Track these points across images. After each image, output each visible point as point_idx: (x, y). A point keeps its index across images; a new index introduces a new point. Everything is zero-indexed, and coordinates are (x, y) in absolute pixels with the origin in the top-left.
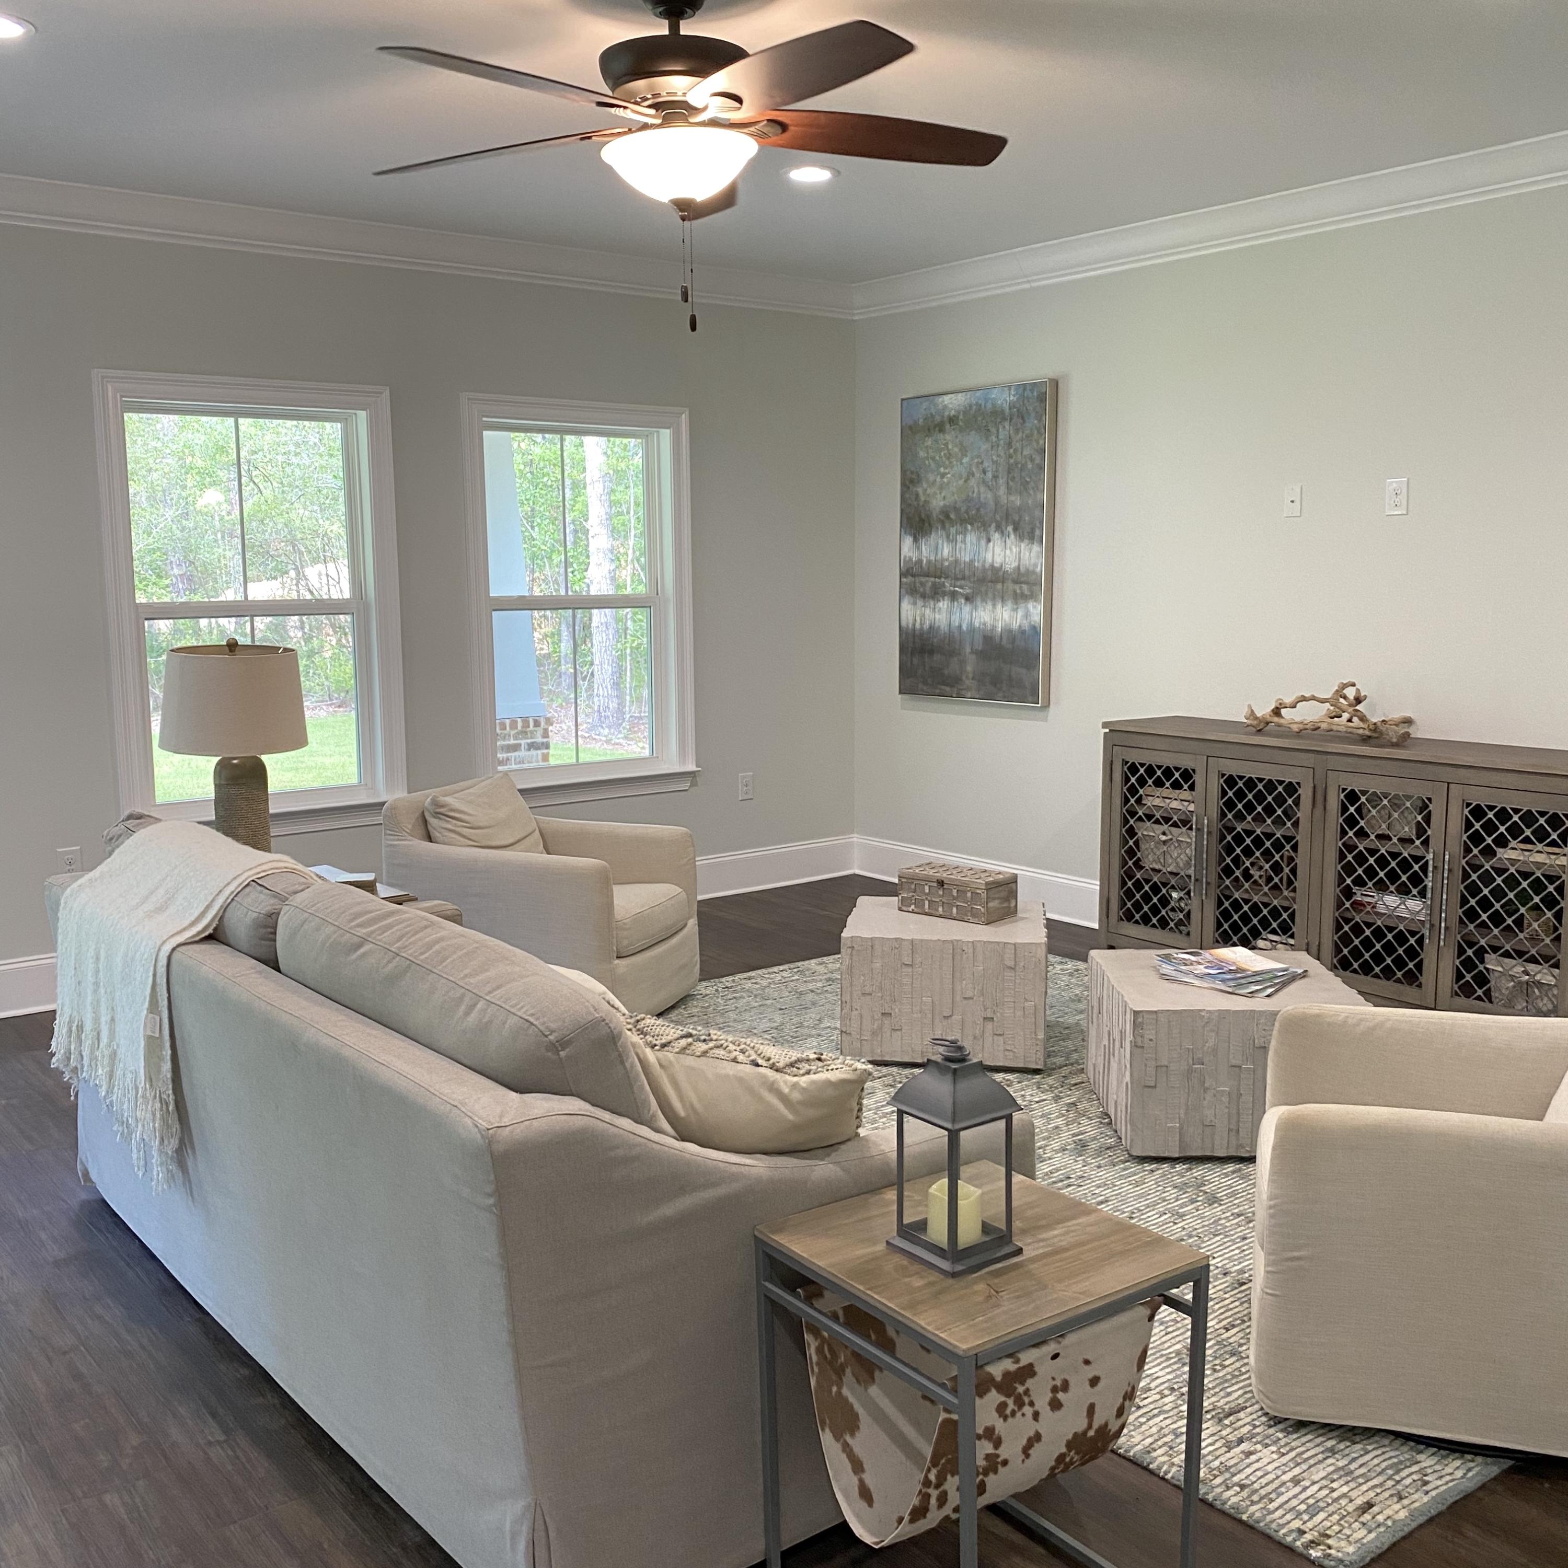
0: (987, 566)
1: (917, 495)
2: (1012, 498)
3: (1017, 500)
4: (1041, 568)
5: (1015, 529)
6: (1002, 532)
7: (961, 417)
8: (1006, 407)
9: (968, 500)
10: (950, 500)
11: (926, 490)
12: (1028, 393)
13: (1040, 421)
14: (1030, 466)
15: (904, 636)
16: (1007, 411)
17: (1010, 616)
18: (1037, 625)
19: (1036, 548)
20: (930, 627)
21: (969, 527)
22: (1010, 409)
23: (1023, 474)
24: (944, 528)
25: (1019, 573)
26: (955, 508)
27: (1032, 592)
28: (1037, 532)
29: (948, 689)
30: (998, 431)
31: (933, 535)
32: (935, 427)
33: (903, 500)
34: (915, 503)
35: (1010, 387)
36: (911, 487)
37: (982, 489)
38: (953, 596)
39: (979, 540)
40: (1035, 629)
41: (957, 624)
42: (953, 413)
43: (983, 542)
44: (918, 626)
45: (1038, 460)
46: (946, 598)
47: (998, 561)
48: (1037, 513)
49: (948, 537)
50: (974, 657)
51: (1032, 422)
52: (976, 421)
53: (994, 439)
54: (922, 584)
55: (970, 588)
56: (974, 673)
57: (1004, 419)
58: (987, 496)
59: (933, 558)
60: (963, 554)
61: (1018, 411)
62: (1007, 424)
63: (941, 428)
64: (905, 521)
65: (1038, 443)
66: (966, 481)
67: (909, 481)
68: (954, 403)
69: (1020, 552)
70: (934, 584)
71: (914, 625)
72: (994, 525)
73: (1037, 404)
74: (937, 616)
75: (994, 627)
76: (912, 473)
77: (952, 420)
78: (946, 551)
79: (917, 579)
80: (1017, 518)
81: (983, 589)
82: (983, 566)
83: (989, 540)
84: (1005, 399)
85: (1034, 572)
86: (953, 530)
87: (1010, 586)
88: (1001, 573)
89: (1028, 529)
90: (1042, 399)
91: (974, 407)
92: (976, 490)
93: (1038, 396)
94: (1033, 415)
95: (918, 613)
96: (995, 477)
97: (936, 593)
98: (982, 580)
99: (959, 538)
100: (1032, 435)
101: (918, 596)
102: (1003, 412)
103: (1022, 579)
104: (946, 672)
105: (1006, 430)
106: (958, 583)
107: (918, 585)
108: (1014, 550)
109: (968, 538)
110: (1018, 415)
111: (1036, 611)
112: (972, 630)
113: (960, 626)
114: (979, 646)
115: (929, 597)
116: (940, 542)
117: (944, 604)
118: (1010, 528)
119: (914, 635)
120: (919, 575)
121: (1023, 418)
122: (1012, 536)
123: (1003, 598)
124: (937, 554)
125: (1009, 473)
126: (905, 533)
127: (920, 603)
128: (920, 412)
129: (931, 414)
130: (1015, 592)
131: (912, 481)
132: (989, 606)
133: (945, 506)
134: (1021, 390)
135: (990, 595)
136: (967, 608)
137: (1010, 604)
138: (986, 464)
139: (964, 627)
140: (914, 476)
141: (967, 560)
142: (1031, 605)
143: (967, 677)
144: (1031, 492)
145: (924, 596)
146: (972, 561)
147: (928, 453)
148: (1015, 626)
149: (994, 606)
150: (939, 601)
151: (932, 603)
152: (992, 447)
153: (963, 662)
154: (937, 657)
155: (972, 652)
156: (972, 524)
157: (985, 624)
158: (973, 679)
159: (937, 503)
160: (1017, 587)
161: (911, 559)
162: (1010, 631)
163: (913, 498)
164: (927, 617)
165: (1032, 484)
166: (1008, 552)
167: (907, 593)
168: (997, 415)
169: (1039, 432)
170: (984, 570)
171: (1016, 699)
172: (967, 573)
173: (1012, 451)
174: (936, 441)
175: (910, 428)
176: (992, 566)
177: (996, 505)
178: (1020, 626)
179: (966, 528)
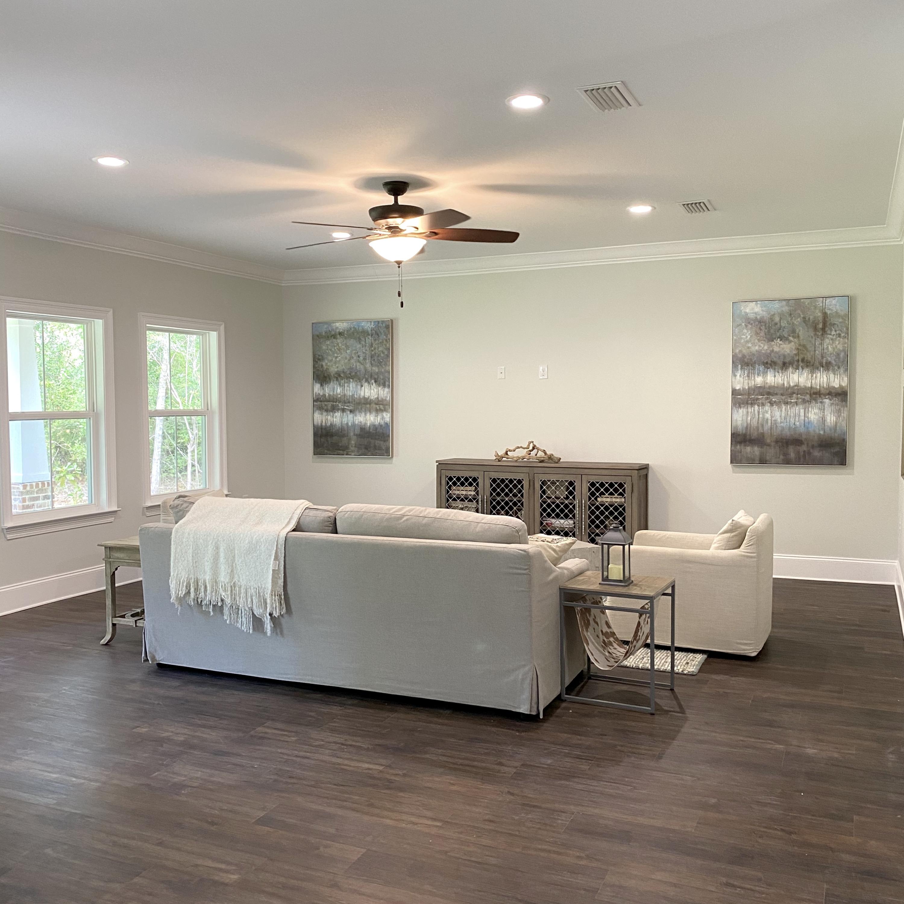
0: (361, 397)
1: (322, 366)
2: (374, 368)
3: (376, 369)
4: (389, 398)
5: (375, 382)
6: (369, 383)
7: (346, 333)
8: (369, 330)
9: (351, 368)
10: (340, 368)
11: (327, 364)
12: (380, 325)
13: (387, 337)
14: (382, 355)
15: (316, 429)
16: (370, 332)
17: (374, 419)
18: (388, 423)
19: (386, 390)
20: (331, 424)
21: (351, 380)
22: (371, 330)
23: (379, 358)
24: (337, 380)
25: (378, 400)
26: (343, 372)
27: (385, 408)
28: (387, 383)
29: (341, 452)
30: (365, 339)
31: (331, 383)
32: (331, 336)
33: (314, 367)
34: (321, 369)
35: (371, 322)
36: (319, 362)
37: (358, 364)
38: (343, 410)
39: (357, 385)
40: (387, 424)
41: (346, 423)
42: (341, 330)
43: (359, 387)
44: (324, 424)
45: (386, 353)
46: (339, 411)
47: (367, 395)
48: (386, 374)
49: (340, 384)
50: (355, 437)
51: (383, 337)
52: (354, 334)
53: (363, 343)
54: (326, 405)
55: (353, 407)
56: (355, 444)
57: (368, 335)
58: (359, 367)
59: (331, 393)
60: (348, 392)
61: (376, 332)
62: (370, 337)
63: (334, 336)
64: (315, 376)
65: (386, 345)
66: (349, 360)
67: (317, 359)
68: (341, 326)
69: (378, 391)
70: (333, 406)
71: (322, 424)
72: (364, 380)
73: (385, 329)
74: (335, 420)
75: (366, 424)
76: (319, 356)
77: (340, 334)
78: (339, 390)
79: (323, 403)
80: (376, 377)
81: (360, 407)
82: (359, 397)
83: (362, 386)
84: (368, 326)
85: (386, 400)
86: (342, 382)
87: (374, 406)
88: (369, 400)
89: (382, 381)
90: (387, 327)
91: (353, 329)
92: (355, 365)
93: (385, 326)
94: (383, 334)
95: (324, 418)
96: (365, 359)
97: (334, 409)
98: (359, 403)
99: (346, 385)
100: (383, 342)
101: (324, 411)
102: (368, 332)
103: (380, 403)
104: (340, 445)
105: (369, 340)
106: (346, 405)
107: (323, 405)
108: (375, 390)
109: (351, 386)
110: (376, 334)
111: (387, 416)
112: (354, 425)
113: (347, 424)
114: (358, 431)
115: (330, 411)
116: (336, 387)
117: (338, 414)
118: (373, 381)
119: (322, 429)
120: (324, 401)
121: (378, 335)
122: (374, 384)
123: (370, 412)
124: (334, 392)
125: (371, 358)
126: (316, 382)
127: (325, 414)
128: (323, 329)
129: (329, 331)
130: (376, 408)
131: (319, 359)
132: (363, 414)
133: (338, 371)
134: (377, 323)
135: (363, 410)
136: (351, 416)
137: (374, 414)
138: (359, 353)
139: (350, 424)
140: (320, 357)
141: (351, 394)
142: (384, 414)
143: (352, 446)
144: (384, 366)
145: (327, 411)
146: (353, 395)
147: (328, 347)
148: (377, 423)
149: (365, 414)
150: (335, 412)
151: (332, 414)
152: (363, 347)
153: (349, 440)
154: (335, 438)
155: (354, 435)
156: (352, 379)
157: (361, 422)
158: (355, 447)
159: (333, 369)
160: (377, 406)
161: (319, 394)
162: (374, 425)
163: (320, 367)
164: (329, 420)
165: (383, 363)
166: (372, 391)
167: (317, 409)
168: (365, 333)
169: (386, 340)
170: (360, 399)
171: (378, 455)
172: (351, 400)
173: (373, 349)
174: (332, 342)
175: (318, 336)
176: (364, 397)
177: (365, 371)
178: (379, 423)
179: (349, 381)
